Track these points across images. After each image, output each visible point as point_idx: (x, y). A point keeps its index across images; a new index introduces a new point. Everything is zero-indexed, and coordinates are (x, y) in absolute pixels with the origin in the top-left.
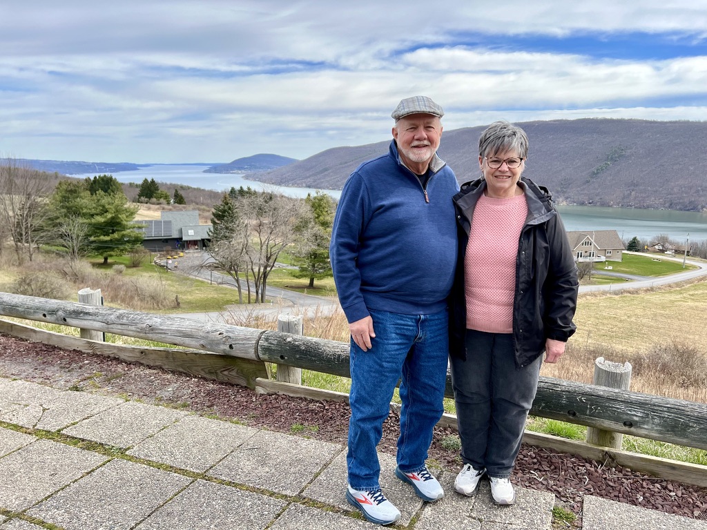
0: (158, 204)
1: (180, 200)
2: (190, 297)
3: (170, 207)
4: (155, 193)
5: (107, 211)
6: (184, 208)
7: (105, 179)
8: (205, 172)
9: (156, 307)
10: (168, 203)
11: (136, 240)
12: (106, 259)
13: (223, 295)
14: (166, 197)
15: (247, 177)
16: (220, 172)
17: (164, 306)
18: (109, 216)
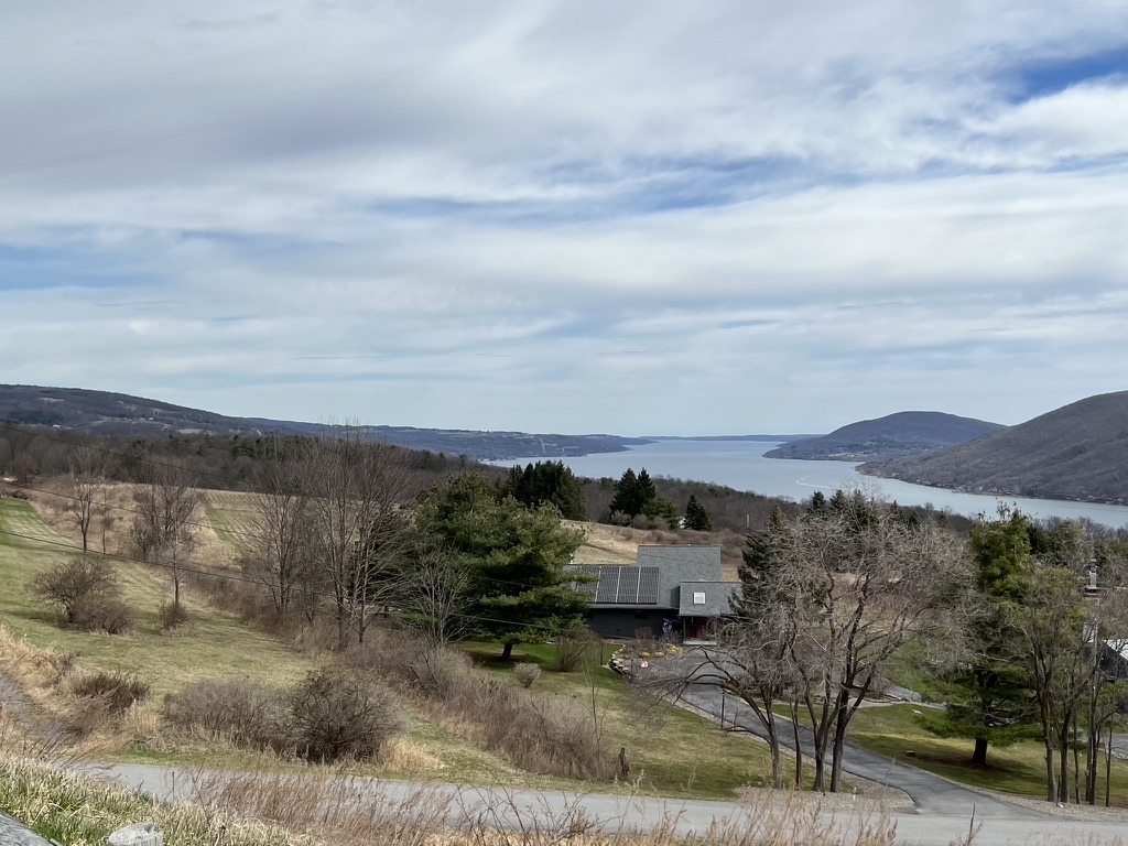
0: (651, 528)
1: (698, 520)
2: (661, 756)
3: (674, 536)
4: (647, 503)
5: (517, 542)
6: (706, 538)
7: (548, 469)
8: (769, 455)
9: (575, 771)
10: (673, 527)
11: (574, 609)
12: (508, 648)
13: (741, 761)
14: (669, 514)
15: (868, 469)
16: (805, 456)
17: (593, 773)
18: (521, 551)
